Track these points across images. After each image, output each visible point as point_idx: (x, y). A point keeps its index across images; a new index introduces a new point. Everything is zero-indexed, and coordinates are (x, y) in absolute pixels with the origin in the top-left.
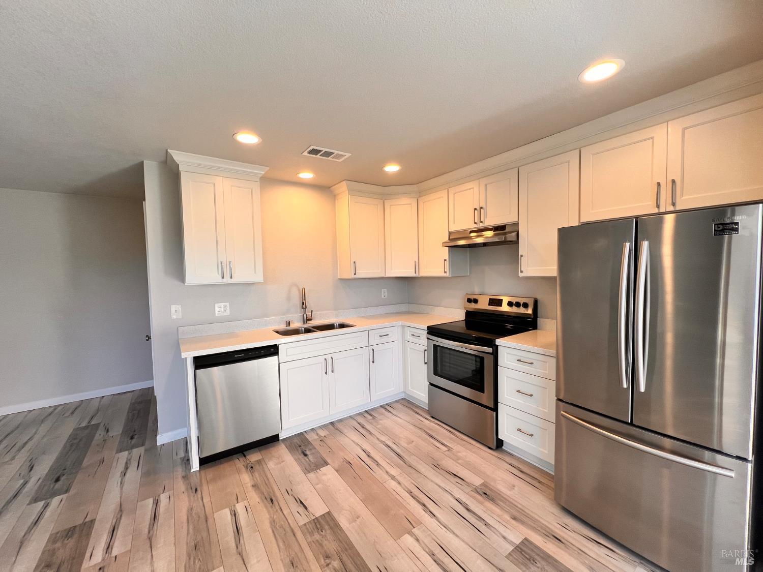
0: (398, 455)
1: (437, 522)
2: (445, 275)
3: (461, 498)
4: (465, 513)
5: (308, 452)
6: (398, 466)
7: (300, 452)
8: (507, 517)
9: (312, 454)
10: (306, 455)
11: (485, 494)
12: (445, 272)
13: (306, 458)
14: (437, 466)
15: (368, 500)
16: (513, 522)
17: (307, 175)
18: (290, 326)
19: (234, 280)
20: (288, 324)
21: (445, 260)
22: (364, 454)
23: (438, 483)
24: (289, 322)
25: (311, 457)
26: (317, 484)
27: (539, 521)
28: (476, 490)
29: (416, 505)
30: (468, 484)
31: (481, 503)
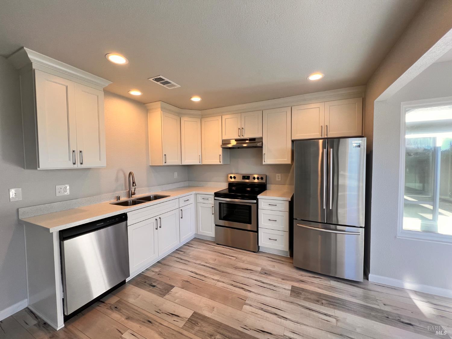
0: (212, 268)
1: (253, 293)
2: (220, 163)
3: (257, 279)
4: (263, 285)
5: (154, 284)
6: (216, 274)
7: (148, 286)
8: (280, 280)
9: (158, 284)
10: (154, 286)
11: (265, 273)
12: (220, 162)
13: (155, 288)
14: (236, 268)
15: (213, 297)
16: (283, 281)
17: (136, 93)
18: (119, 200)
19: (83, 166)
20: (118, 198)
21: (220, 155)
22: (193, 274)
23: (242, 276)
24: (119, 197)
25: (158, 286)
26: (175, 300)
27: (292, 277)
28: (260, 273)
29: (239, 290)
30: (256, 271)
31: (267, 278)
